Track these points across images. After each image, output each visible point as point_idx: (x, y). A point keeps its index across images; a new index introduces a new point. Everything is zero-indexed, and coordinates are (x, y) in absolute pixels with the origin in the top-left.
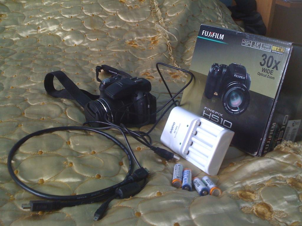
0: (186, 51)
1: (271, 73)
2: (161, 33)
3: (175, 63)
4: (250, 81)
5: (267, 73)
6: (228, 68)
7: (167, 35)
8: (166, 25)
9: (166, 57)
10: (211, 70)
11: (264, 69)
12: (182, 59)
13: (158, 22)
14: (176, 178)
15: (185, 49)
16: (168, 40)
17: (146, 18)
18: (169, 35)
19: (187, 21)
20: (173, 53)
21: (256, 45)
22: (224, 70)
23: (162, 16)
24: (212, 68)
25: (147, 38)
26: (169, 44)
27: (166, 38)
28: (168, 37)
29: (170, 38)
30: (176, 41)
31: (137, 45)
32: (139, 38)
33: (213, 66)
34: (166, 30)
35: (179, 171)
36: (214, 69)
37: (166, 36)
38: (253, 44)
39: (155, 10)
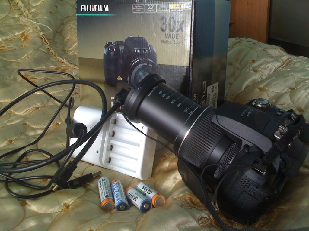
0: (66, 40)
1: (177, 37)
2: (30, 26)
3: (57, 56)
4: (156, 54)
5: (173, 38)
6: (125, 44)
7: (38, 27)
8: (33, 16)
9: (45, 52)
10: (105, 51)
11: (168, 34)
12: (64, 50)
13: (22, 15)
14: (105, 198)
15: (64, 38)
16: (41, 32)
17: (6, 14)
18: (40, 27)
19: (56, 7)
20: (51, 46)
21: (150, 8)
22: (122, 48)
23: (25, 7)
24: (105, 49)
25: (15, 36)
26: (43, 36)
27: (38, 31)
28: (39, 29)
29: (42, 29)
30: (50, 31)
31: (4, 47)
32: (4, 38)
33: (107, 46)
34: (34, 21)
35: (106, 188)
36: (108, 49)
37: (36, 29)
38: (147, 7)
39: (15, 3)
